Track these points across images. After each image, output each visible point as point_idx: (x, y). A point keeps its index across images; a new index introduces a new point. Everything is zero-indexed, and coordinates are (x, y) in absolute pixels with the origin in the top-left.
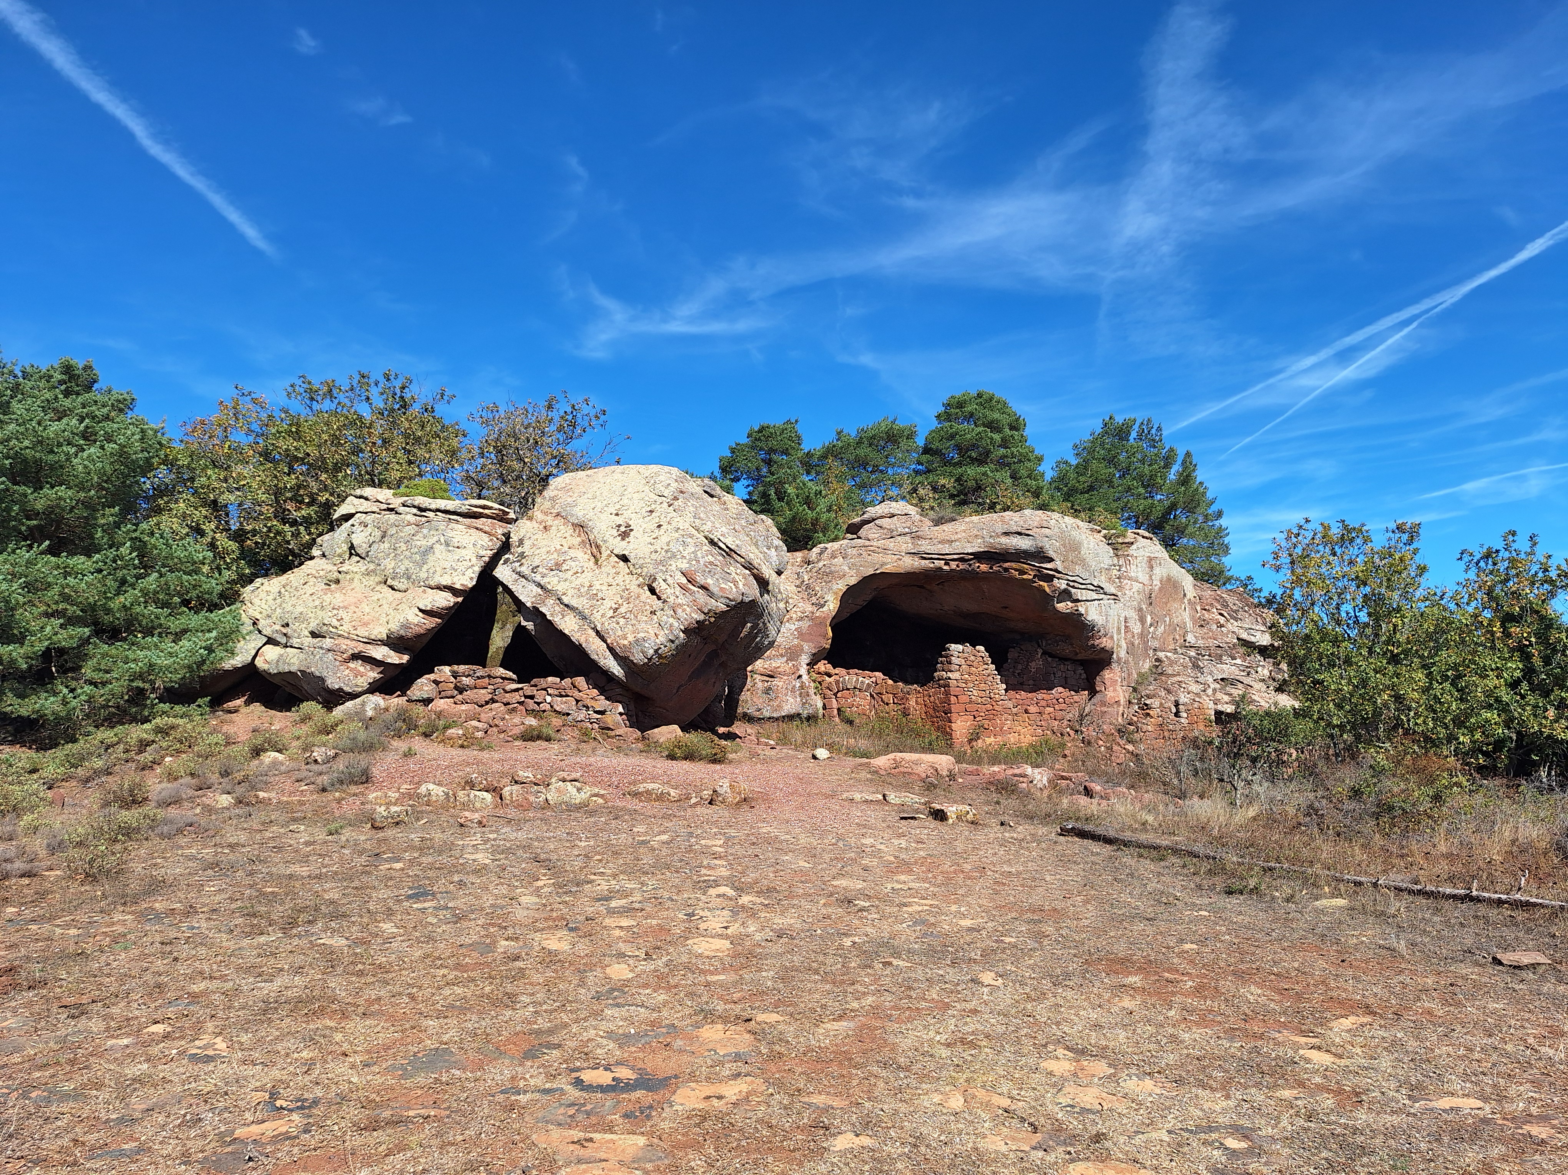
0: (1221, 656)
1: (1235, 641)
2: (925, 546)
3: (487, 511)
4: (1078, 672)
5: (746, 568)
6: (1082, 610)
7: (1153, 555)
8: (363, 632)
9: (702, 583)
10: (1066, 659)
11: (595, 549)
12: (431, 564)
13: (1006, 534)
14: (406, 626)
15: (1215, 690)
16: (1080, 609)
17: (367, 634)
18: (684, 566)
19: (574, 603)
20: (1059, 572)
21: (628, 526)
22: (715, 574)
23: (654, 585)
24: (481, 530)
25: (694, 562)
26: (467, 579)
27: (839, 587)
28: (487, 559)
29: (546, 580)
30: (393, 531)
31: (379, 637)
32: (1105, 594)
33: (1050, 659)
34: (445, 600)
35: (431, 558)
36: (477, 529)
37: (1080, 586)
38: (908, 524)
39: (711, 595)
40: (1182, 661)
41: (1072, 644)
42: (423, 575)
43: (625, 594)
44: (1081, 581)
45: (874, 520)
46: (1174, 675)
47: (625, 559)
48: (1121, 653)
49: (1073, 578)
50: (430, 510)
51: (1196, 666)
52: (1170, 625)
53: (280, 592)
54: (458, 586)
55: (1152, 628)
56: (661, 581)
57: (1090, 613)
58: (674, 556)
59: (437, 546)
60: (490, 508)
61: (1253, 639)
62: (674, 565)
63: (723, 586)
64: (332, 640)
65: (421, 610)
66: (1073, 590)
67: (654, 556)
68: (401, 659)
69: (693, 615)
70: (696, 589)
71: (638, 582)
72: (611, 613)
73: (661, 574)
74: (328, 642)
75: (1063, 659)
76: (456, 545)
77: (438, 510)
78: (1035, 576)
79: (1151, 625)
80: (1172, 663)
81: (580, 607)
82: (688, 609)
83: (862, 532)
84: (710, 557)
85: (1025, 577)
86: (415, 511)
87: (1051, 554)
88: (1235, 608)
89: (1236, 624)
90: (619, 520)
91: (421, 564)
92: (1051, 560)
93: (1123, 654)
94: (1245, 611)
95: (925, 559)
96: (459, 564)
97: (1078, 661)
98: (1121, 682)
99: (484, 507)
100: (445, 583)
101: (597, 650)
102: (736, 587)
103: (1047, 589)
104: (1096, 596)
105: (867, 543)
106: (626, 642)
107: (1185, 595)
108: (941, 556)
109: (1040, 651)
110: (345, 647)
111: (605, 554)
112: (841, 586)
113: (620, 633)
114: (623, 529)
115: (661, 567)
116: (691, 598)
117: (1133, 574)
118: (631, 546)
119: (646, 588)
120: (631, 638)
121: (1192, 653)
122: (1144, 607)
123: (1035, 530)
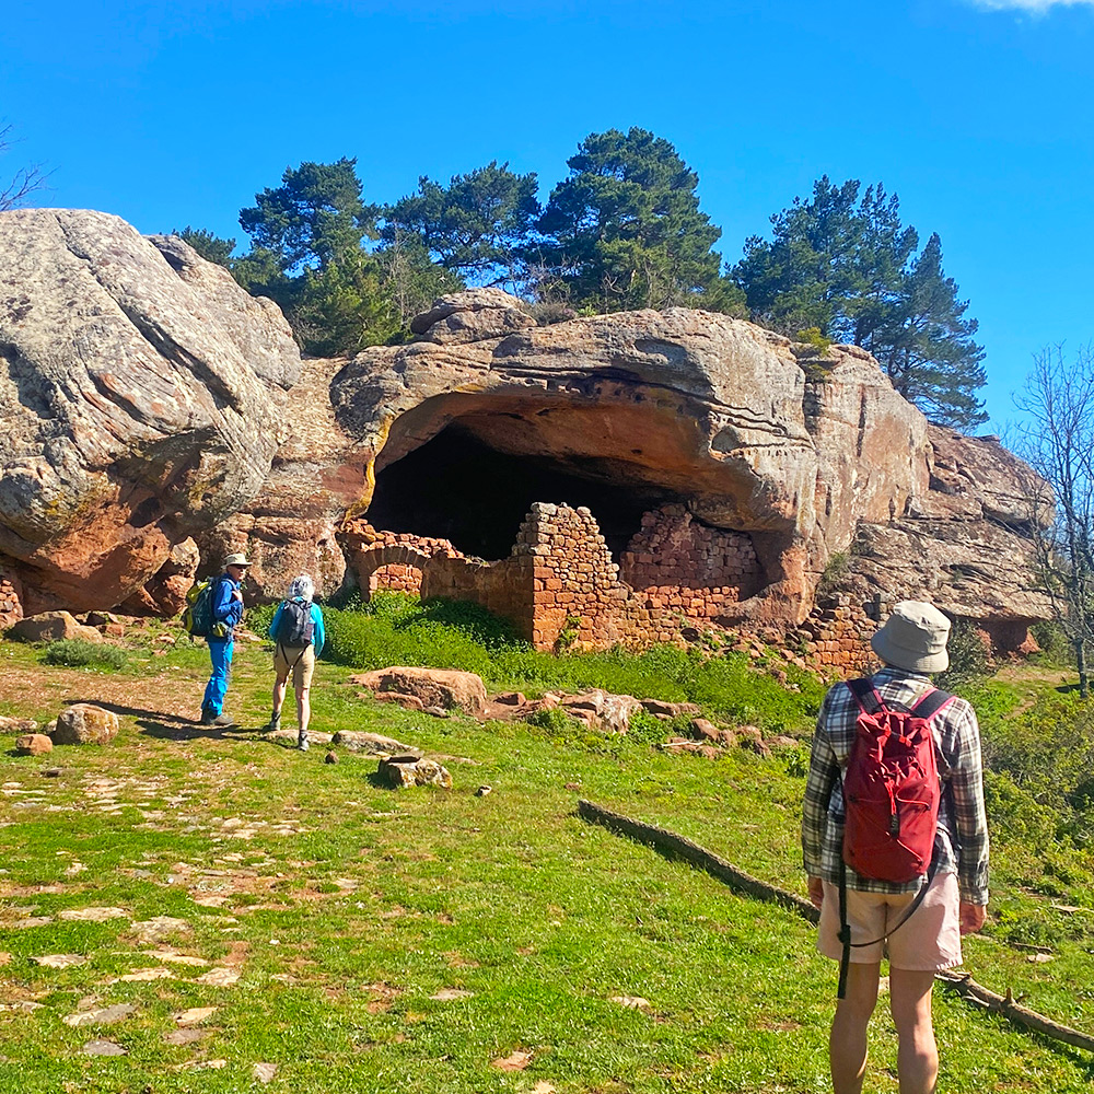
0: (955, 533)
1: (979, 512)
2: (521, 356)
4: (743, 549)
6: (750, 459)
7: (867, 383)
9: (122, 395)
10: (728, 530)
16: (747, 457)
18: (97, 367)
20: (718, 403)
21: (26, 301)
22: (145, 381)
25: (113, 362)
27: (390, 411)
32: (789, 437)
33: (702, 529)
37: (750, 424)
38: (500, 322)
39: (136, 414)
40: (897, 538)
41: (735, 509)
44: (751, 416)
45: (450, 314)
48: (807, 524)
49: (740, 412)
51: (917, 546)
52: (885, 486)
55: (858, 489)
57: (763, 463)
61: (1004, 509)
62: (82, 364)
63: (158, 400)
66: (740, 430)
67: (54, 350)
69: (103, 444)
70: (112, 404)
75: (722, 531)
78: (679, 407)
79: (857, 485)
80: (883, 541)
82: (95, 434)
84: (140, 355)
85: (666, 407)
87: (707, 374)
88: (984, 464)
89: (983, 487)
90: (15, 292)
92: (707, 383)
93: (810, 526)
94: (998, 470)
95: (519, 375)
97: (743, 532)
98: (806, 565)
102: (180, 404)
104: (774, 440)
105: (437, 348)
107: (912, 443)
108: (544, 372)
109: (689, 517)
114: (17, 305)
116: (103, 417)
117: (834, 410)
118: (26, 331)
122: (848, 457)
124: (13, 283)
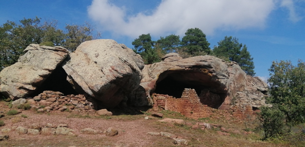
0: (253, 93)
1: (256, 89)
2: (180, 64)
3: (60, 49)
4: (218, 96)
5: (129, 66)
6: (220, 81)
7: (237, 68)
8: (24, 81)
9: (116, 69)
11: (88, 60)
12: (44, 63)
13: (201, 61)
14: (35, 80)
15: (252, 101)
17: (25, 82)
18: (111, 64)
19: (81, 74)
20: (214, 71)
21: (98, 54)
22: (120, 67)
23: (102, 70)
24: (58, 54)
25: (114, 64)
26: (53, 67)
27: (158, 73)
28: (59, 62)
29: (74, 68)
30: (36, 55)
31: (28, 82)
32: (225, 77)
33: (211, 93)
34: (46, 73)
35: (44, 61)
36: (57, 54)
38: (176, 58)
39: (119, 73)
40: (244, 94)
41: (217, 89)
42: (41, 66)
43: (95, 72)
44: (219, 73)
45: (168, 57)
46: (242, 98)
47: (96, 63)
48: (229, 92)
49: (217, 73)
50: (46, 49)
51: (247, 95)
52: (241, 85)
53: (7, 70)
54: (50, 69)
56: (104, 69)
57: (222, 81)
58: (109, 62)
59: (46, 58)
60: (62, 49)
61: (260, 89)
62: (109, 64)
63: (122, 70)
64: (16, 83)
65: (40, 76)
66: (218, 76)
67: (104, 62)
68: (33, 88)
69: (112, 78)
70: (114, 71)
71: (98, 69)
72: (90, 77)
73: (105, 67)
74: (15, 84)
75: (215, 93)
76: (51, 58)
77: (48, 49)
78: (208, 72)
79: (236, 85)
80: (241, 95)
81: (82, 75)
82: (111, 76)
83: (165, 60)
84: (119, 62)
85: (206, 72)
86: (42, 49)
87: (212, 66)
88: (256, 81)
89: (256, 85)
90: (96, 53)
91: (41, 63)
92: (212, 68)
94: (259, 82)
95: (180, 67)
96: (51, 63)
97: (218, 93)
98: (229, 99)
99: (60, 48)
100: (46, 68)
101: (85, 87)
102: (126, 71)
103: (211, 75)
104: (223, 77)
105: (166, 62)
106: (93, 85)
107: (244, 78)
108: (184, 66)
109: (209, 91)
110: (18, 85)
111: (91, 61)
112: (159, 73)
113: (92, 83)
114: (97, 55)
115: (105, 65)
116: (112, 73)
117: (232, 72)
118: (98, 59)
119: (100, 70)
120: (94, 84)
121: (246, 92)
122: (235, 81)
123: (208, 60)
124: (96, 51)
